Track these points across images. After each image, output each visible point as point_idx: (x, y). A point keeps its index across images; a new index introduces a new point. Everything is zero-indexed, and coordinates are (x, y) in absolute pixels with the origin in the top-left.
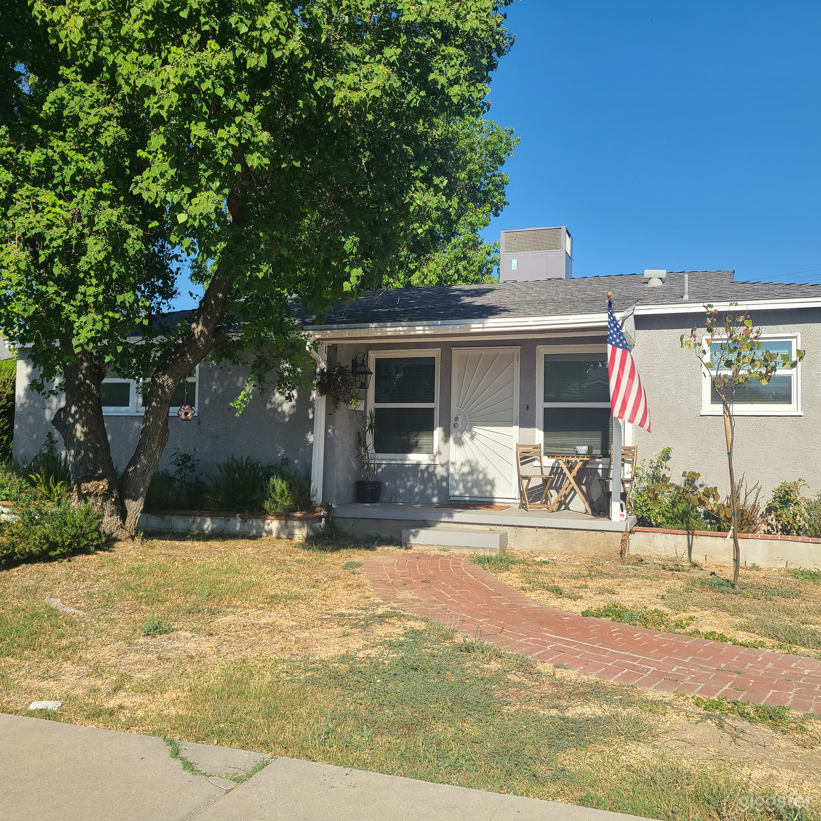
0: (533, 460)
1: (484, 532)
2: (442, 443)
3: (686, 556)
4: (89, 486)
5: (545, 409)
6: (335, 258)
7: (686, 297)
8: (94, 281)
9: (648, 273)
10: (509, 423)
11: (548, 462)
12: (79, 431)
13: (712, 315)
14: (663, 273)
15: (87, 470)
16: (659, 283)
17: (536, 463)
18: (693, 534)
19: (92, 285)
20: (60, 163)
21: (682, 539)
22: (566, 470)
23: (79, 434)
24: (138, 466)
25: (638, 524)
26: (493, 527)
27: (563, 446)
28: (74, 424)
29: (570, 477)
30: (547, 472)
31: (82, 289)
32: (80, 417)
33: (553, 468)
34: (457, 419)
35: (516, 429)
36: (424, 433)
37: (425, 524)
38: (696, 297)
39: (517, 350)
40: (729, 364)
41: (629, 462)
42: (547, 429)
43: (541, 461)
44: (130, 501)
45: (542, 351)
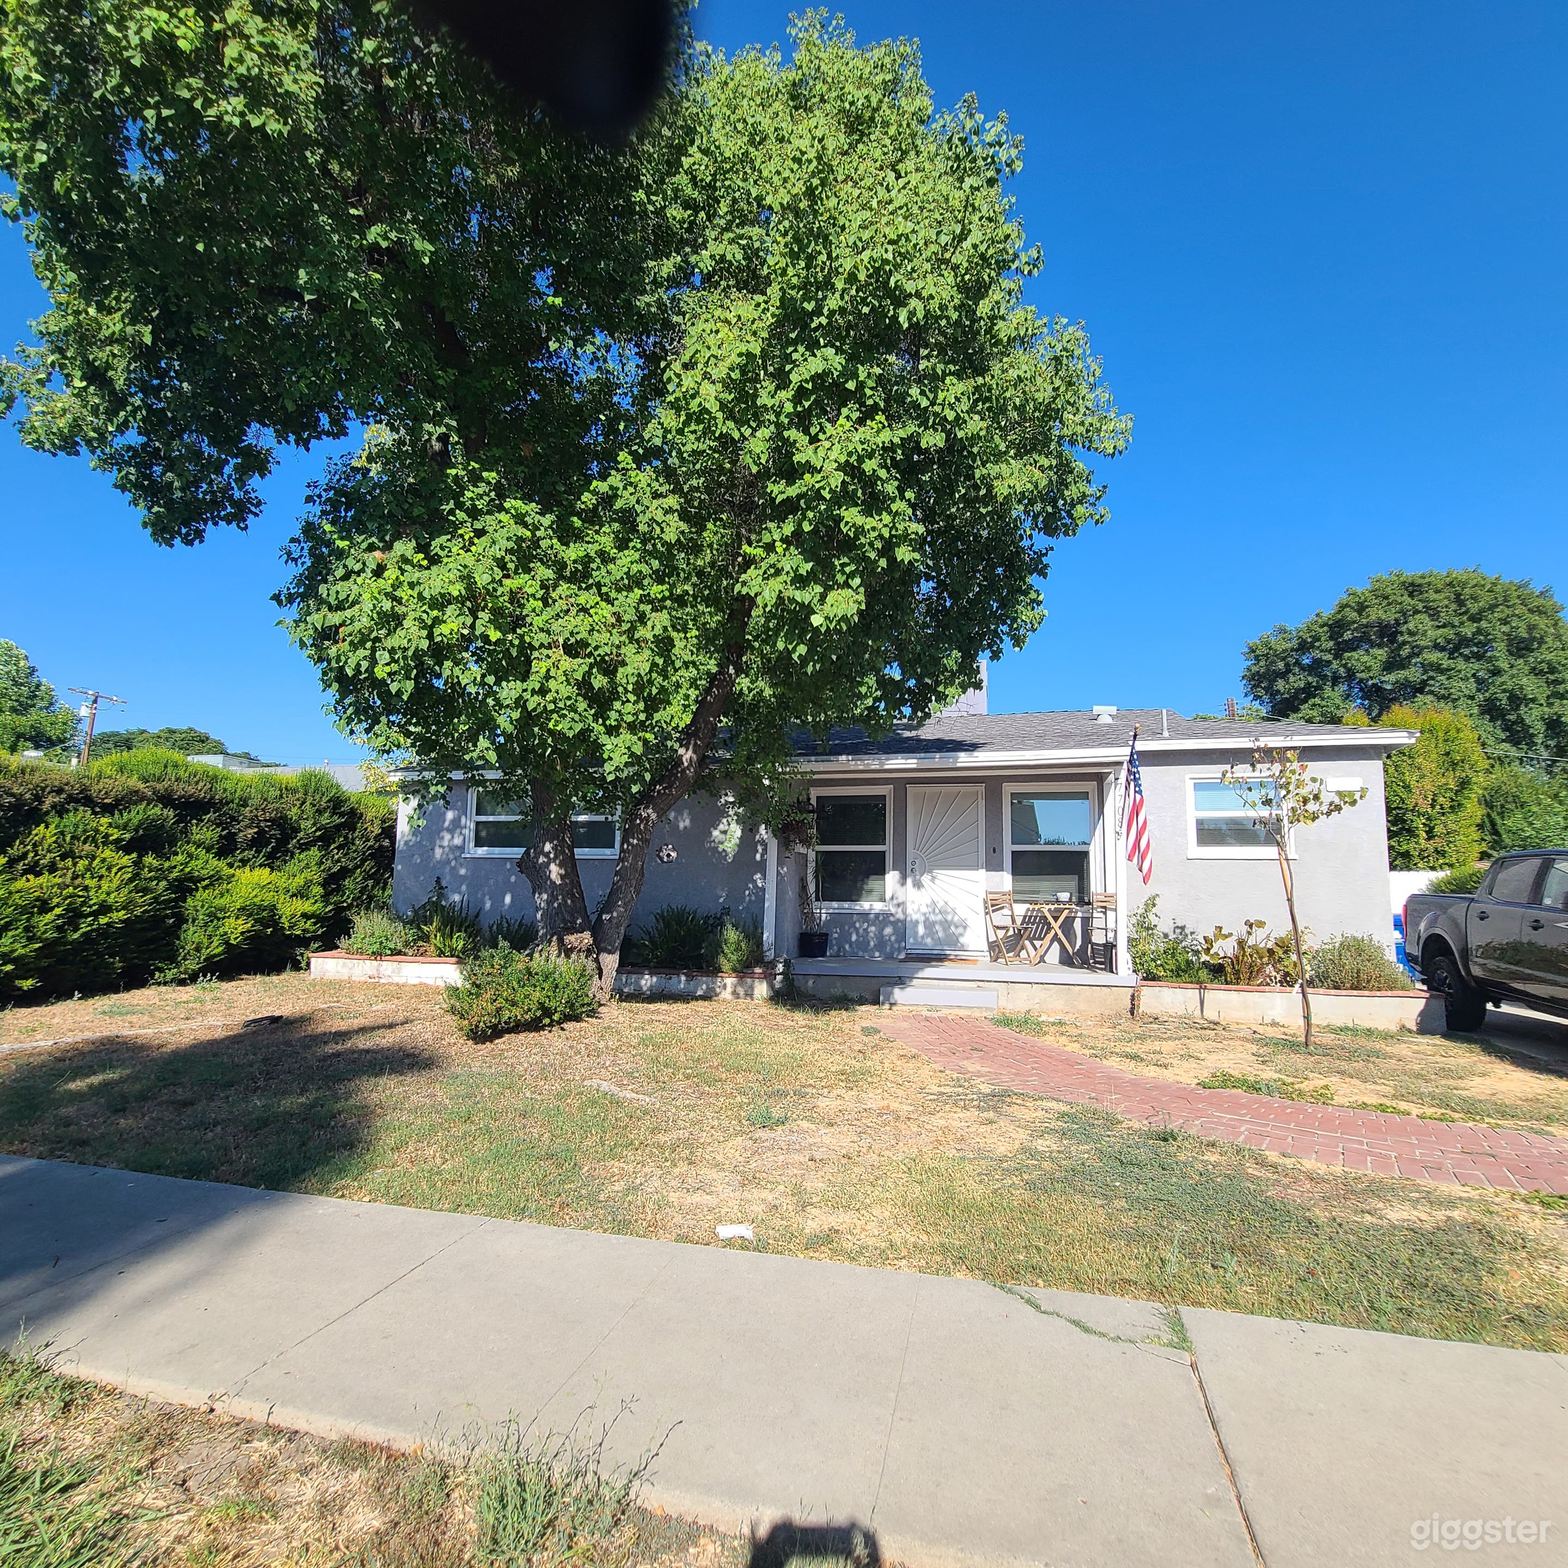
0: (1002, 908)
1: (972, 989)
2: (898, 886)
3: (1198, 1012)
4: (571, 939)
5: (1013, 852)
6: (930, 676)
7: (1166, 734)
8: (632, 698)
9: (1097, 709)
10: (976, 867)
11: (1020, 909)
12: (555, 872)
13: (1259, 749)
14: (1113, 710)
15: (564, 920)
16: (1109, 720)
17: (1006, 911)
18: (1205, 988)
19: (628, 701)
20: (598, 560)
21: (1192, 994)
22: (1051, 920)
23: (554, 876)
24: (615, 914)
25: (1145, 979)
26: (981, 984)
27: (1034, 892)
28: (547, 865)
29: (1056, 925)
30: (1019, 921)
31: (617, 705)
32: (556, 857)
33: (1025, 917)
34: (913, 863)
35: (982, 872)
36: (873, 877)
37: (901, 981)
38: (1177, 733)
39: (981, 788)
40: (1267, 802)
41: (1111, 909)
42: (1016, 872)
43: (1012, 910)
44: (606, 955)
45: (1009, 789)
